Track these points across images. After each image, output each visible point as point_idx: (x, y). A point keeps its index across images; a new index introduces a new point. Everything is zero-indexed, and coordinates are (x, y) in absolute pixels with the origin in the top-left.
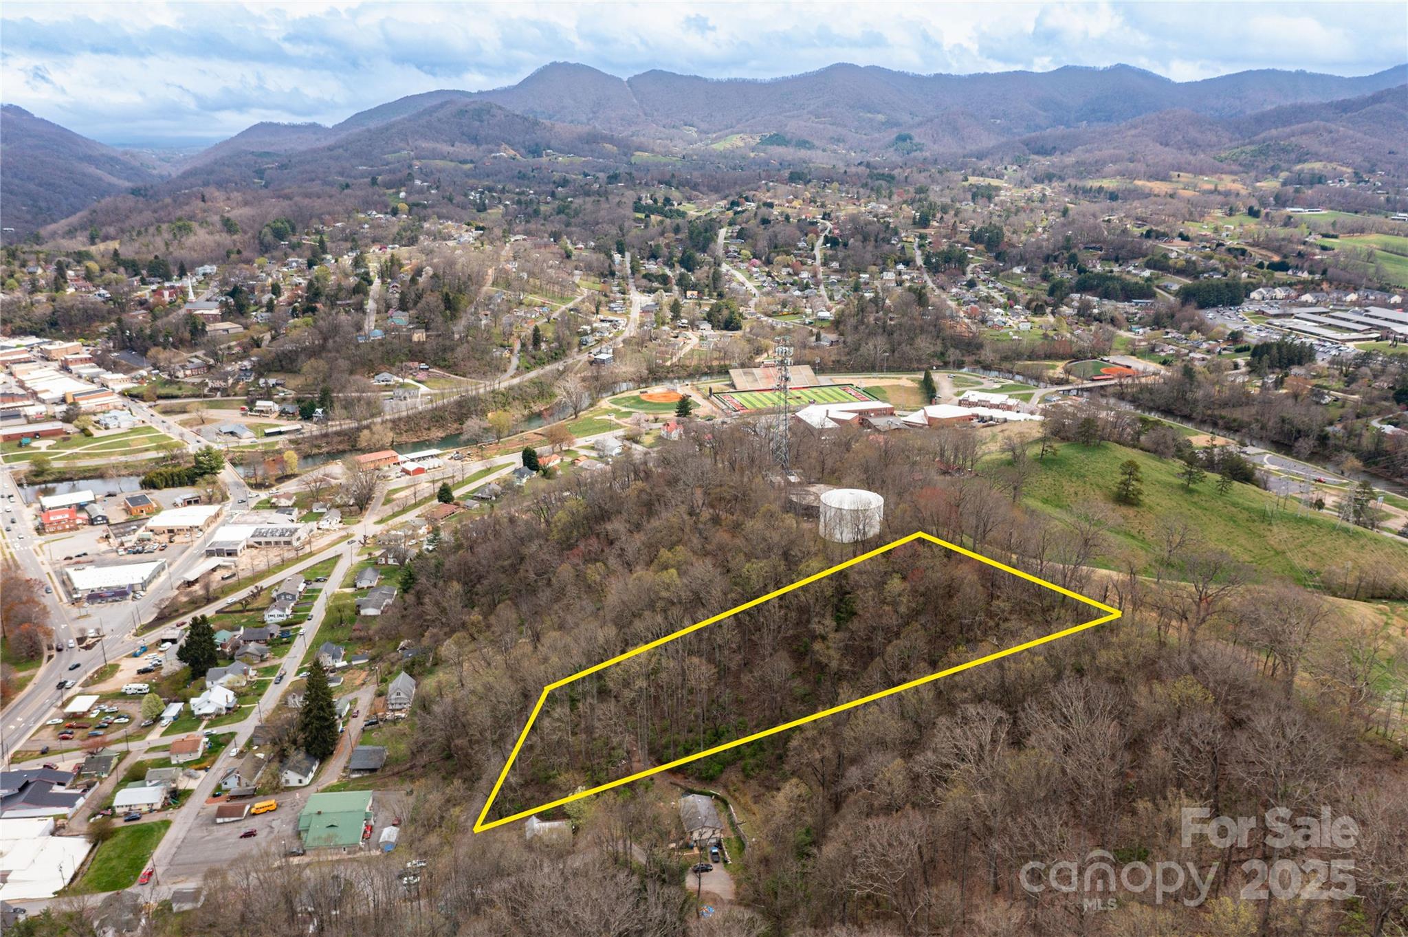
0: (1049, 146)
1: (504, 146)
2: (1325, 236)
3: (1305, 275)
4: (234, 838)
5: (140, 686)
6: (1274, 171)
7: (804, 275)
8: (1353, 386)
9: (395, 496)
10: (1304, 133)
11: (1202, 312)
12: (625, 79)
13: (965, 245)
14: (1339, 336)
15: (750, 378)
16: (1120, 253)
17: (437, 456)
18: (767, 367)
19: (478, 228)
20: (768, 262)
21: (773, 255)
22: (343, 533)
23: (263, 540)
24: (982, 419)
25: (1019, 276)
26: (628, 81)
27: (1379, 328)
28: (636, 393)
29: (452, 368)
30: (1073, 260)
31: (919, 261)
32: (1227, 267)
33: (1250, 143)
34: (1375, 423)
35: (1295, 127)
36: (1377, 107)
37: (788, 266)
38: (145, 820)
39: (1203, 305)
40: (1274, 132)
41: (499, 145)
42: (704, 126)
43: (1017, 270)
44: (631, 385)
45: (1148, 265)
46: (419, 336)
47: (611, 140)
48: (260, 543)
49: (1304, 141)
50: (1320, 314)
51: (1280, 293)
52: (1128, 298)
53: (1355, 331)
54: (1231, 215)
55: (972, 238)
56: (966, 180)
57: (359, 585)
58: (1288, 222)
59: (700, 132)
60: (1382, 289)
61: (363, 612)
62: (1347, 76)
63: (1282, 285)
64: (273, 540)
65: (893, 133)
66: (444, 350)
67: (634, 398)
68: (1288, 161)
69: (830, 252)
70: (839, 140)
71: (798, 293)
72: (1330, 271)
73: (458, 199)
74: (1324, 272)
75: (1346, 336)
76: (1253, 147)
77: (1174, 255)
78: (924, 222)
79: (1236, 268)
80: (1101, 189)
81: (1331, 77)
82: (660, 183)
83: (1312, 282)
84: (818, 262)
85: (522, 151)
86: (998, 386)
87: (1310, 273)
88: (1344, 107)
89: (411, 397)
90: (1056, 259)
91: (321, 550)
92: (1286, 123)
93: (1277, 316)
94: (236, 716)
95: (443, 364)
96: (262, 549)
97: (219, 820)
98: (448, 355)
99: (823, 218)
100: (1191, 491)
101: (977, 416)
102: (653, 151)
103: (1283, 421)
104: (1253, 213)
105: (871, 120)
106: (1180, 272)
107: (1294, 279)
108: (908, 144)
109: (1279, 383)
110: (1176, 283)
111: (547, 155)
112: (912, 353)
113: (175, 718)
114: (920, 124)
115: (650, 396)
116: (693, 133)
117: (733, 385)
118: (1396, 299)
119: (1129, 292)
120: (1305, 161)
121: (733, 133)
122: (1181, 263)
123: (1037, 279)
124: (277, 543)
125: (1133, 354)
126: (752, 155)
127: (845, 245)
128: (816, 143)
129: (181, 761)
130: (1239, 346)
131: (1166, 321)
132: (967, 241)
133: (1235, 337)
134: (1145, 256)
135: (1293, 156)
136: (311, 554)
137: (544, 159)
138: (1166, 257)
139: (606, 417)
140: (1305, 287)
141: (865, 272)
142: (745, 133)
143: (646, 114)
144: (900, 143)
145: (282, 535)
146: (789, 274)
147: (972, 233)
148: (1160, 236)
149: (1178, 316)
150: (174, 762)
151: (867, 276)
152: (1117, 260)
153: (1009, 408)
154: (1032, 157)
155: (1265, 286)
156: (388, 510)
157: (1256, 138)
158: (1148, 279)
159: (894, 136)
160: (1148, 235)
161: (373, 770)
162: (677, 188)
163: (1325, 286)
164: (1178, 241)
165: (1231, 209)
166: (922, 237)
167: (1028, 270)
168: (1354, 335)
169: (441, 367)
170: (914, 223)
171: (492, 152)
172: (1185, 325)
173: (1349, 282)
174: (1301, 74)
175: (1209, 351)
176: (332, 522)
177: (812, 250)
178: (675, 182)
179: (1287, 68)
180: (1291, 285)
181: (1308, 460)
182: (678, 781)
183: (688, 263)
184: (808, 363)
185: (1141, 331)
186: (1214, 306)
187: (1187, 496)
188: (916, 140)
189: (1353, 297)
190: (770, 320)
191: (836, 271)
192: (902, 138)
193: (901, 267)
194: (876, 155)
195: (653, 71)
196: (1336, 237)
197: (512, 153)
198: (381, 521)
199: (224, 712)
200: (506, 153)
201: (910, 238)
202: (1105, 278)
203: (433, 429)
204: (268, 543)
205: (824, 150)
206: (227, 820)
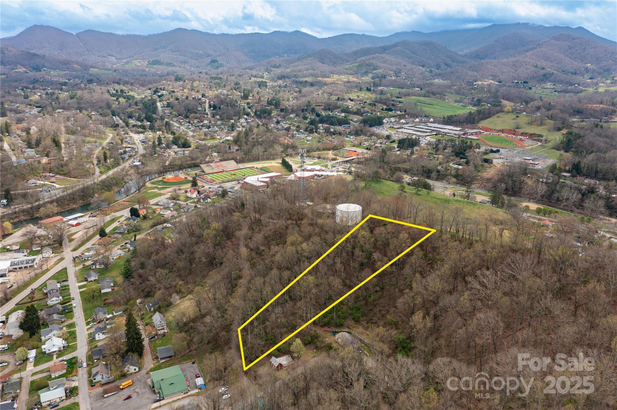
0: (278, 65)
1: (19, 66)
2: (398, 97)
3: (399, 112)
4: (120, 401)
5: (3, 346)
6: (366, 73)
7: (206, 122)
8: (438, 152)
9: (73, 237)
10: (374, 58)
11: (371, 128)
12: (75, 34)
13: (266, 106)
14: (423, 134)
15: (210, 168)
16: (329, 107)
17: (82, 216)
18: (216, 162)
19: (37, 107)
20: (187, 117)
21: (189, 114)
22: (59, 258)
23: (17, 267)
24: (319, 176)
25: (293, 118)
26: (77, 35)
27: (434, 130)
28: (160, 179)
29: (68, 174)
30: (313, 110)
31: (252, 114)
32: (371, 111)
33: (356, 62)
34: (451, 165)
35: (370, 56)
36: (396, 48)
37: (196, 118)
38: (62, 405)
39: (371, 126)
40: (363, 58)
41: (16, 66)
42: (119, 56)
43: (292, 116)
44: (156, 175)
45: (343, 111)
46: (45, 160)
47: (77, 63)
48: (16, 269)
49: (374, 61)
50: (412, 126)
51: (393, 120)
52: (340, 125)
53: (427, 132)
54: (361, 91)
55: (268, 103)
56: (250, 79)
57: (89, 279)
58: (382, 93)
59: (117, 59)
60: (426, 116)
61: (103, 291)
62: (380, 36)
63: (393, 117)
64: (23, 266)
65: (209, 60)
66: (62, 166)
67: (161, 181)
68: (370, 69)
69: (214, 112)
70: (185, 62)
71: (207, 130)
72: (407, 110)
73: (12, 93)
74: (405, 111)
75: (425, 134)
76: (357, 64)
77: (350, 107)
78: (245, 97)
79: (375, 111)
80: (306, 82)
81: (374, 37)
82: (114, 83)
83: (402, 115)
84: (209, 116)
85: (30, 68)
86: (312, 163)
87: (401, 112)
88: (384, 49)
89: (52, 190)
90: (306, 110)
91: (52, 267)
92: (365, 55)
93: (398, 128)
94: (70, 350)
95: (62, 173)
96: (17, 272)
97: (106, 396)
98: (65, 168)
99: (202, 97)
100: (419, 195)
101: (316, 175)
102: (99, 68)
103: (423, 167)
104: (368, 90)
105: (197, 53)
106: (356, 113)
107: (396, 114)
108: (216, 64)
109: (412, 153)
110: (356, 118)
111: (44, 70)
112: (273, 152)
113: (35, 357)
114: (220, 55)
115: (168, 179)
116: (113, 59)
117: (203, 171)
118: (432, 120)
119: (341, 122)
120: (376, 69)
121: (134, 59)
122: (355, 110)
123: (301, 119)
124: (26, 267)
125: (354, 146)
126: (147, 69)
127: (220, 108)
128: (175, 64)
129: (57, 375)
130: (391, 140)
131: (360, 133)
132: (266, 104)
133: (388, 137)
134: (340, 108)
135: (372, 67)
136: (48, 270)
137: (43, 73)
138: (348, 107)
139: (153, 190)
140: (401, 117)
141: (232, 119)
142: (140, 59)
143: (88, 51)
144: (213, 64)
145: (27, 263)
146: (198, 122)
147: (268, 101)
148: (343, 99)
149: (364, 130)
150: (53, 377)
151: (233, 121)
152: (329, 110)
153: (323, 171)
154: (272, 69)
155: (387, 117)
156: (74, 244)
157: (357, 60)
158: (345, 117)
159: (210, 61)
160: (338, 99)
161: (170, 357)
162: (123, 85)
163: (407, 116)
164: (349, 101)
165: (361, 88)
166: (248, 104)
167: (296, 115)
168: (428, 134)
169: (60, 174)
170: (242, 98)
171: (13, 69)
172: (368, 134)
173: (414, 114)
174: (364, 35)
175: (381, 143)
176: (48, 253)
177: (205, 111)
178: (121, 82)
179: (358, 33)
180: (395, 116)
181: (436, 180)
182: (326, 329)
183: (149, 119)
184: (232, 159)
185: (352, 137)
186: (374, 126)
187: (419, 196)
188: (220, 62)
189: (417, 120)
190: (203, 142)
191: (219, 120)
192: (213, 61)
193: (245, 116)
194: (203, 69)
195: (89, 30)
196: (401, 98)
197: (25, 69)
198: (75, 250)
199: (62, 349)
200: (22, 70)
201: (243, 104)
202: (329, 117)
203: (71, 204)
204: (20, 268)
205: (180, 67)
206: (109, 394)
